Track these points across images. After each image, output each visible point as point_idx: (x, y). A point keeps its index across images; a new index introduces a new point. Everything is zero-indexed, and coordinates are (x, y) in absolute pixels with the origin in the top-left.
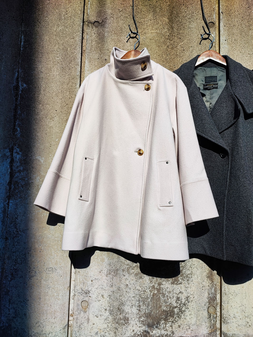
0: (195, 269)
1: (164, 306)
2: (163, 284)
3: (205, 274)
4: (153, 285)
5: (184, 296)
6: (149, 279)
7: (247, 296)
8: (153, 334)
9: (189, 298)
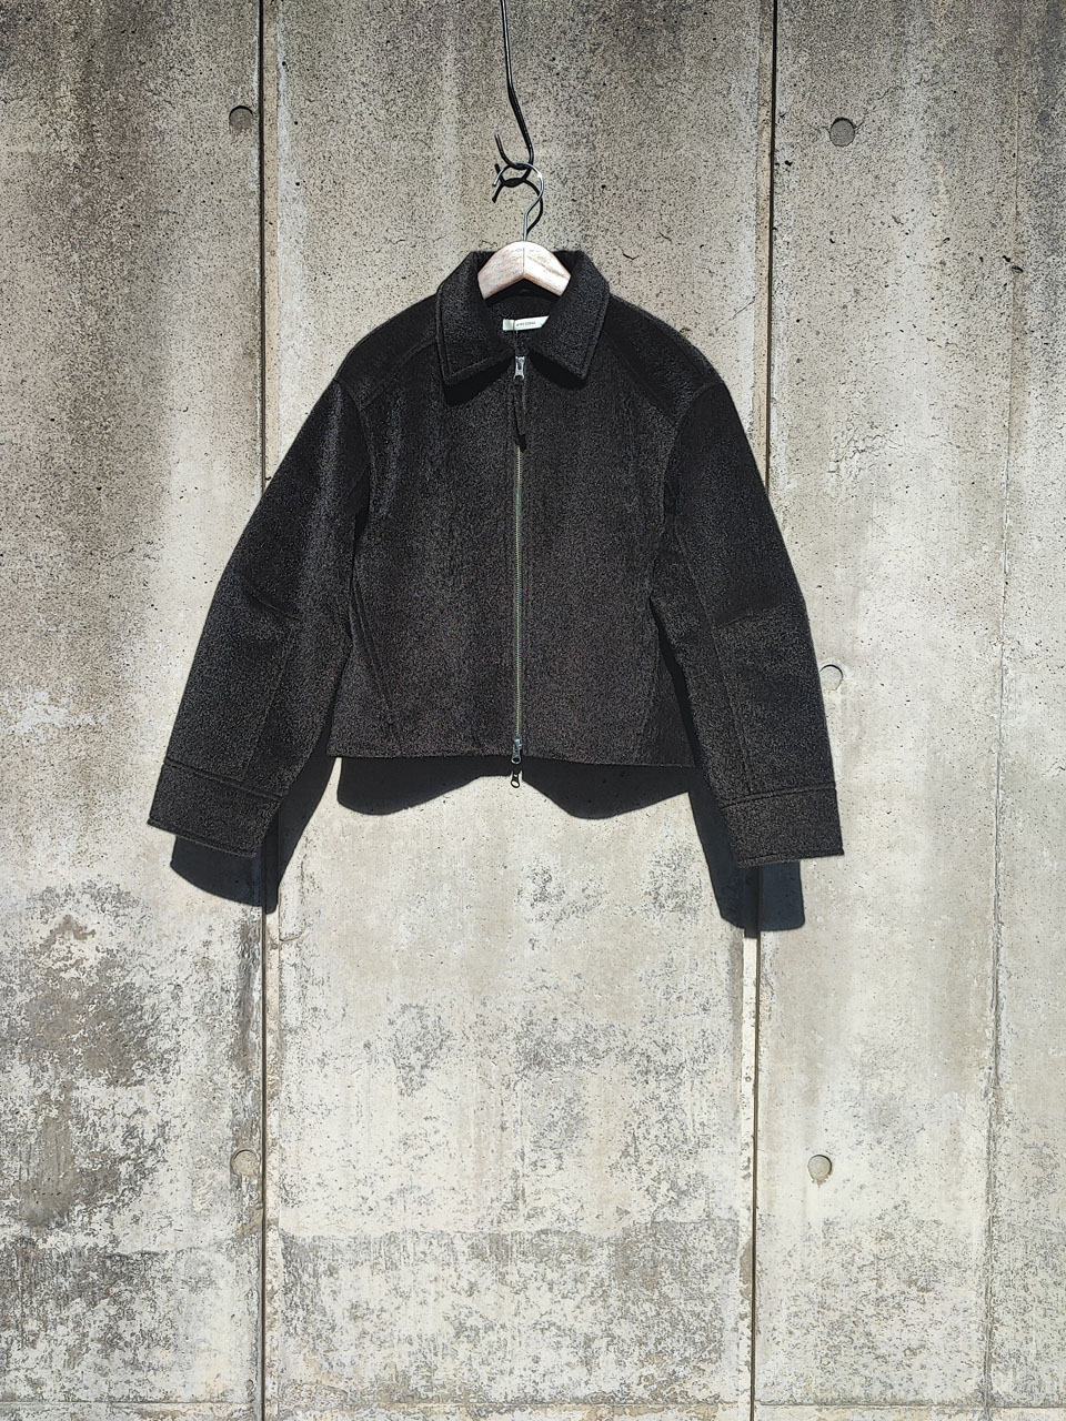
0: (190, 1033)
1: (85, 1158)
2: (78, 1088)
3: (222, 1048)
4: (46, 1093)
5: (151, 1122)
6: (31, 1071)
7: (364, 1117)
8: (47, 1246)
9: (167, 1128)
